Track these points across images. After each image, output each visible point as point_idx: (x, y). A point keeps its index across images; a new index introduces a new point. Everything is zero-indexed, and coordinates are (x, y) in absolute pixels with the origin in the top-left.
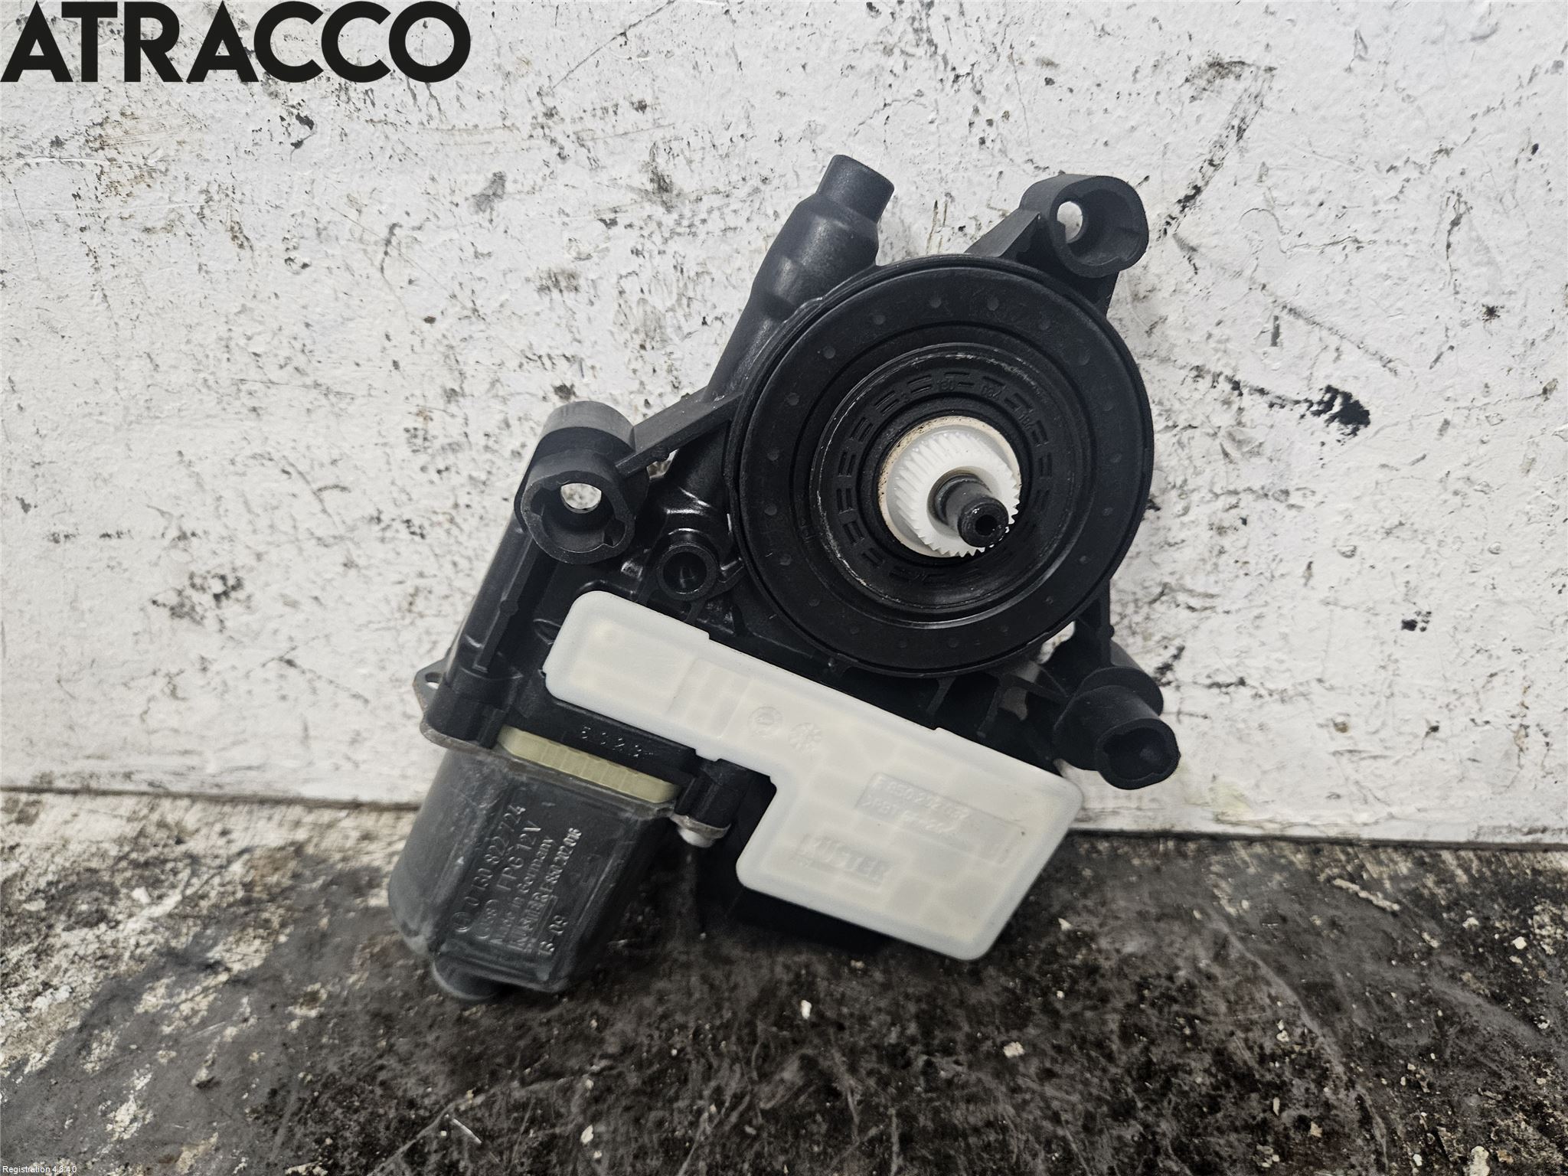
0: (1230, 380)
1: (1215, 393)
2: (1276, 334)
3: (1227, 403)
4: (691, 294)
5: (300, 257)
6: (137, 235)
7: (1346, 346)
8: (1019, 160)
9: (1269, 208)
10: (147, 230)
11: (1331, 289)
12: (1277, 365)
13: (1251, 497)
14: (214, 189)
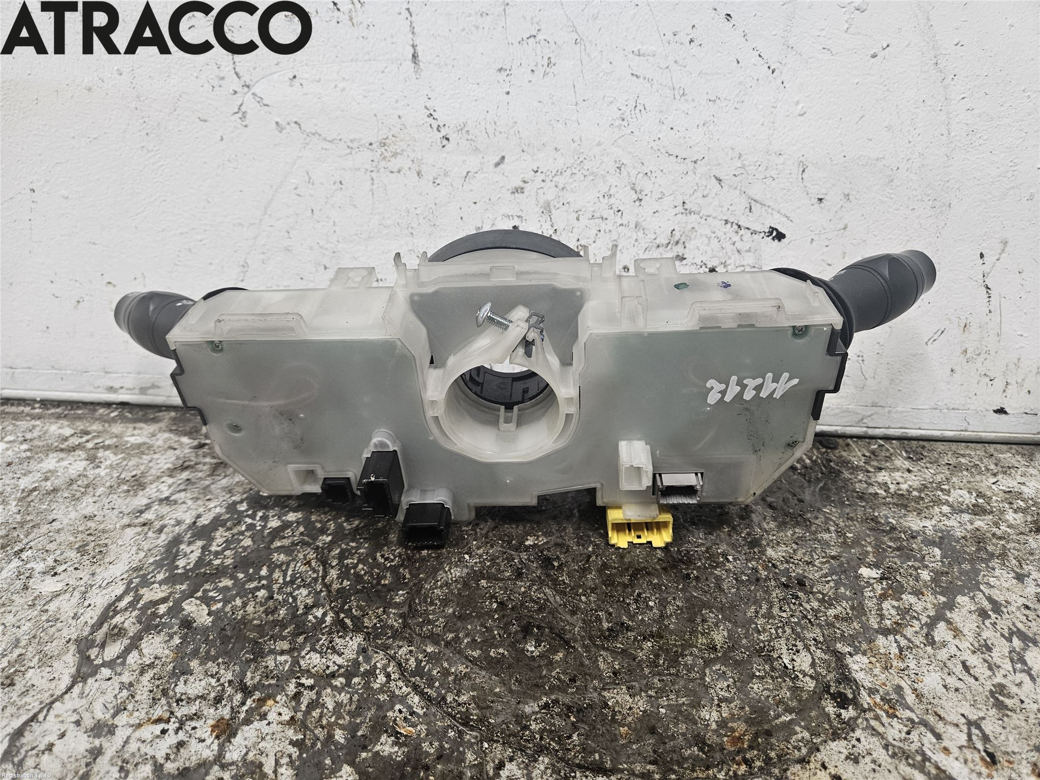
0: (737, 224)
1: (732, 229)
2: (751, 209)
3: (737, 232)
4: (560, 194)
5: (438, 181)
6: (388, 173)
7: (774, 212)
8: (664, 152)
9: (743, 167)
10: (392, 172)
11: (767, 193)
12: (752, 219)
13: (749, 268)
14: (415, 160)
